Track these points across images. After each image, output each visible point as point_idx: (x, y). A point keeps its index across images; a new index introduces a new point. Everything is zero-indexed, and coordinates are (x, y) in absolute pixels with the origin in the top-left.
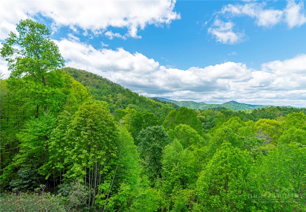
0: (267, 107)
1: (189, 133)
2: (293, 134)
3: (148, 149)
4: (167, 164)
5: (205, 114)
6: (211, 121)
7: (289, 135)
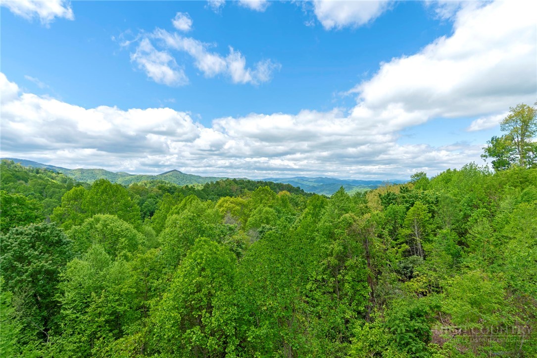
0: (222, 179)
1: (116, 231)
2: (262, 215)
3: (18, 278)
4: (75, 301)
5: (131, 192)
6: (142, 204)
7: (257, 217)
